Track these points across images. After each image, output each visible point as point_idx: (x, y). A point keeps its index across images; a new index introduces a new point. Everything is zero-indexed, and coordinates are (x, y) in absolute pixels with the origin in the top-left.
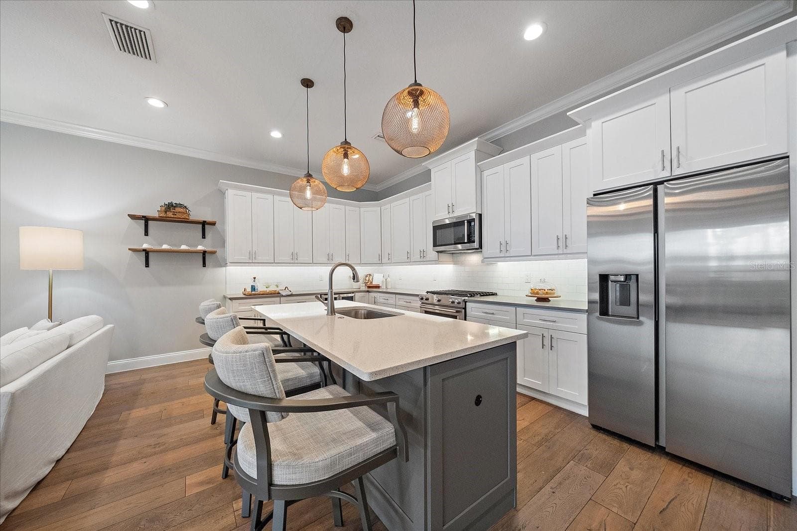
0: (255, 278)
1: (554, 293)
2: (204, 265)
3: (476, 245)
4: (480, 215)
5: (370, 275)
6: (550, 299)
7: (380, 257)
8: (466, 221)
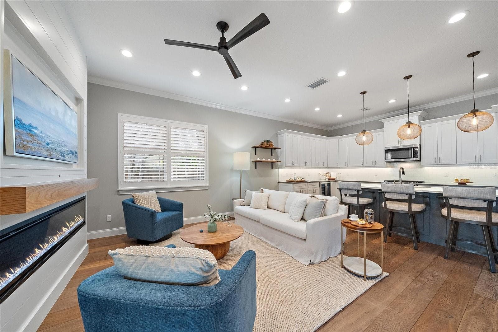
0: (295, 174)
1: (469, 181)
2: (272, 168)
3: (418, 159)
4: (420, 145)
5: (329, 173)
6: (466, 183)
7: (338, 164)
8: (412, 148)
